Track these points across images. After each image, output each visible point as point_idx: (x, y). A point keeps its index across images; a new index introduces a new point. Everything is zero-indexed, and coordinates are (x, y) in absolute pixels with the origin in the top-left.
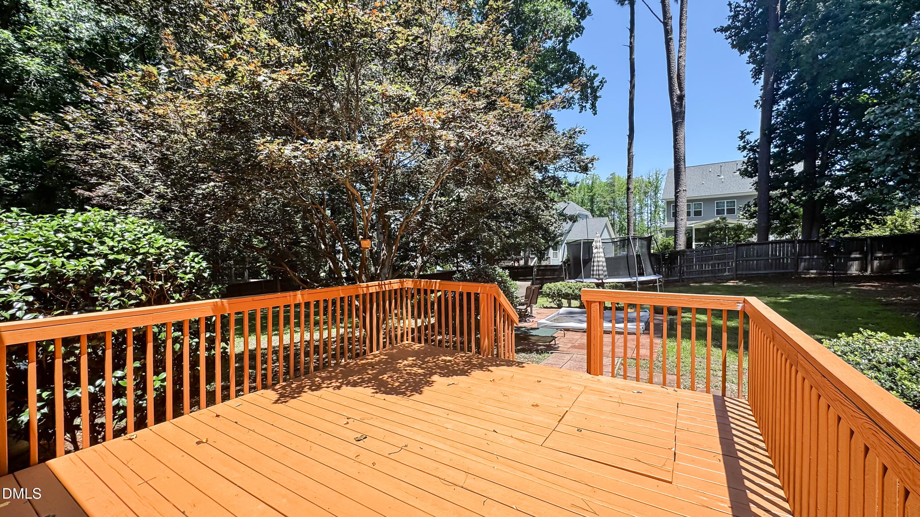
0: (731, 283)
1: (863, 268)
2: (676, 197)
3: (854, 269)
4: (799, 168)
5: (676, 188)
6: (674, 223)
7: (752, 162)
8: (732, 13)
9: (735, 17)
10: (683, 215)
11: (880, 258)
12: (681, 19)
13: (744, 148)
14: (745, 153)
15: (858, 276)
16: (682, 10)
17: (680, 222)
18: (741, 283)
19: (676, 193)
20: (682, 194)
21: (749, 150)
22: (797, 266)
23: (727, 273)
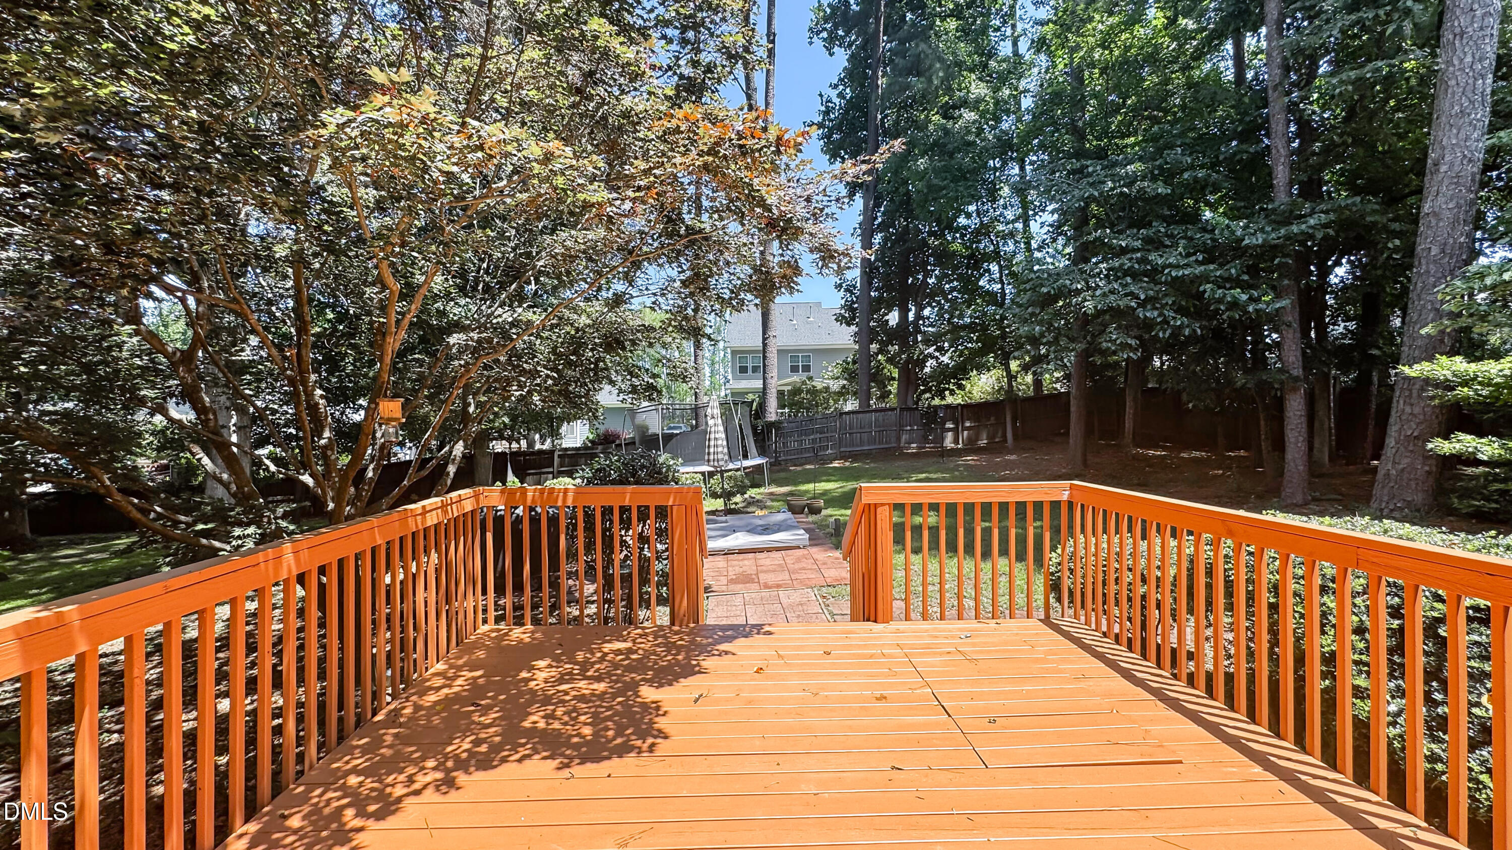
0: (836, 464)
1: (956, 441)
2: (765, 345)
3: (949, 442)
4: (893, 318)
5: (764, 333)
6: (761, 382)
7: (849, 307)
8: (823, 108)
9: (827, 113)
10: (773, 372)
11: (968, 429)
12: (766, 96)
13: (840, 286)
14: (842, 293)
15: (952, 449)
16: (768, 83)
17: (769, 381)
18: (847, 464)
19: (764, 339)
20: (771, 342)
21: (846, 290)
22: (899, 439)
23: (830, 451)
